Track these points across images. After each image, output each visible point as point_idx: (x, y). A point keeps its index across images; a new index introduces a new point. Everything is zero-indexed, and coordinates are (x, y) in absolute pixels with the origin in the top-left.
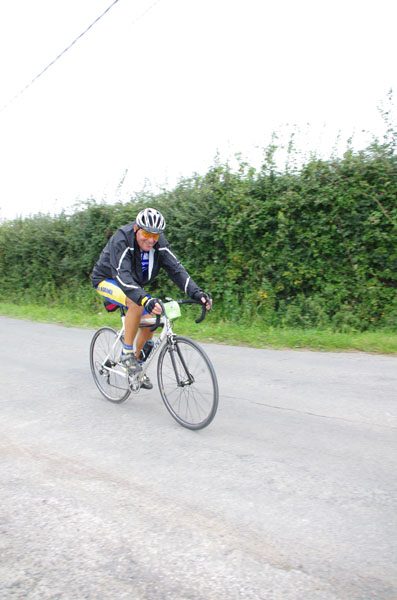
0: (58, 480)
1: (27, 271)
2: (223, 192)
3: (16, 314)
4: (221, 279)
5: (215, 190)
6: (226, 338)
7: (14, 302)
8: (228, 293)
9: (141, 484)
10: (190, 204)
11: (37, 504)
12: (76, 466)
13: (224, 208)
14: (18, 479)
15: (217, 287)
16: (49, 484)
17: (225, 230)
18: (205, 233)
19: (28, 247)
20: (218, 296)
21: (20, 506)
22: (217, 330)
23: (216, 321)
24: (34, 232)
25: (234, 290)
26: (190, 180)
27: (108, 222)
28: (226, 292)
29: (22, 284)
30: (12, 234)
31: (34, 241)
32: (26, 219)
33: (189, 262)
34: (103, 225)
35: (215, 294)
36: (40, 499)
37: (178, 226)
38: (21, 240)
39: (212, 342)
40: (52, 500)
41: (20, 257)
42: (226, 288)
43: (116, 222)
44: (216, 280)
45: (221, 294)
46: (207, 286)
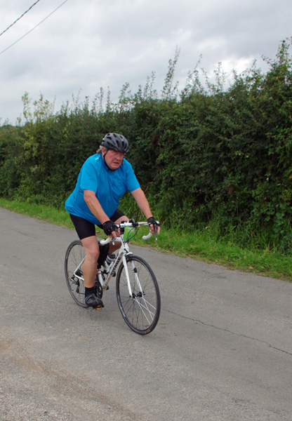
0: (62, 395)
1: (69, 172)
2: (284, 98)
3: (55, 219)
4: (274, 199)
5: (275, 95)
6: (268, 269)
7: (55, 205)
8: (279, 216)
9: (133, 411)
10: (245, 111)
11: (39, 414)
12: (80, 385)
13: (284, 117)
14: (27, 390)
15: (267, 208)
16: (53, 398)
17: (283, 144)
18: (259, 145)
19: (71, 147)
20: (268, 219)
21: (26, 413)
22: (259, 258)
23: (261, 247)
24: (77, 131)
25: (287, 214)
26: (249, 80)
27: (155, 125)
28: (278, 215)
29: (63, 186)
30: (55, 132)
31: (77, 141)
32: (71, 116)
33: (238, 177)
34: (150, 128)
35: (264, 215)
36: (42, 410)
37: (229, 136)
38: (64, 138)
39: (251, 271)
40: (53, 413)
41: (62, 157)
42: (277, 210)
43: (164, 125)
44: (268, 200)
45: (272, 217)
46: (256, 205)
